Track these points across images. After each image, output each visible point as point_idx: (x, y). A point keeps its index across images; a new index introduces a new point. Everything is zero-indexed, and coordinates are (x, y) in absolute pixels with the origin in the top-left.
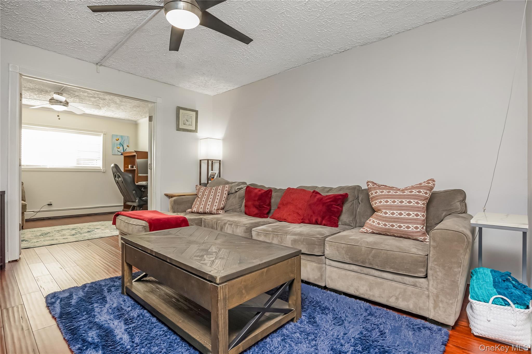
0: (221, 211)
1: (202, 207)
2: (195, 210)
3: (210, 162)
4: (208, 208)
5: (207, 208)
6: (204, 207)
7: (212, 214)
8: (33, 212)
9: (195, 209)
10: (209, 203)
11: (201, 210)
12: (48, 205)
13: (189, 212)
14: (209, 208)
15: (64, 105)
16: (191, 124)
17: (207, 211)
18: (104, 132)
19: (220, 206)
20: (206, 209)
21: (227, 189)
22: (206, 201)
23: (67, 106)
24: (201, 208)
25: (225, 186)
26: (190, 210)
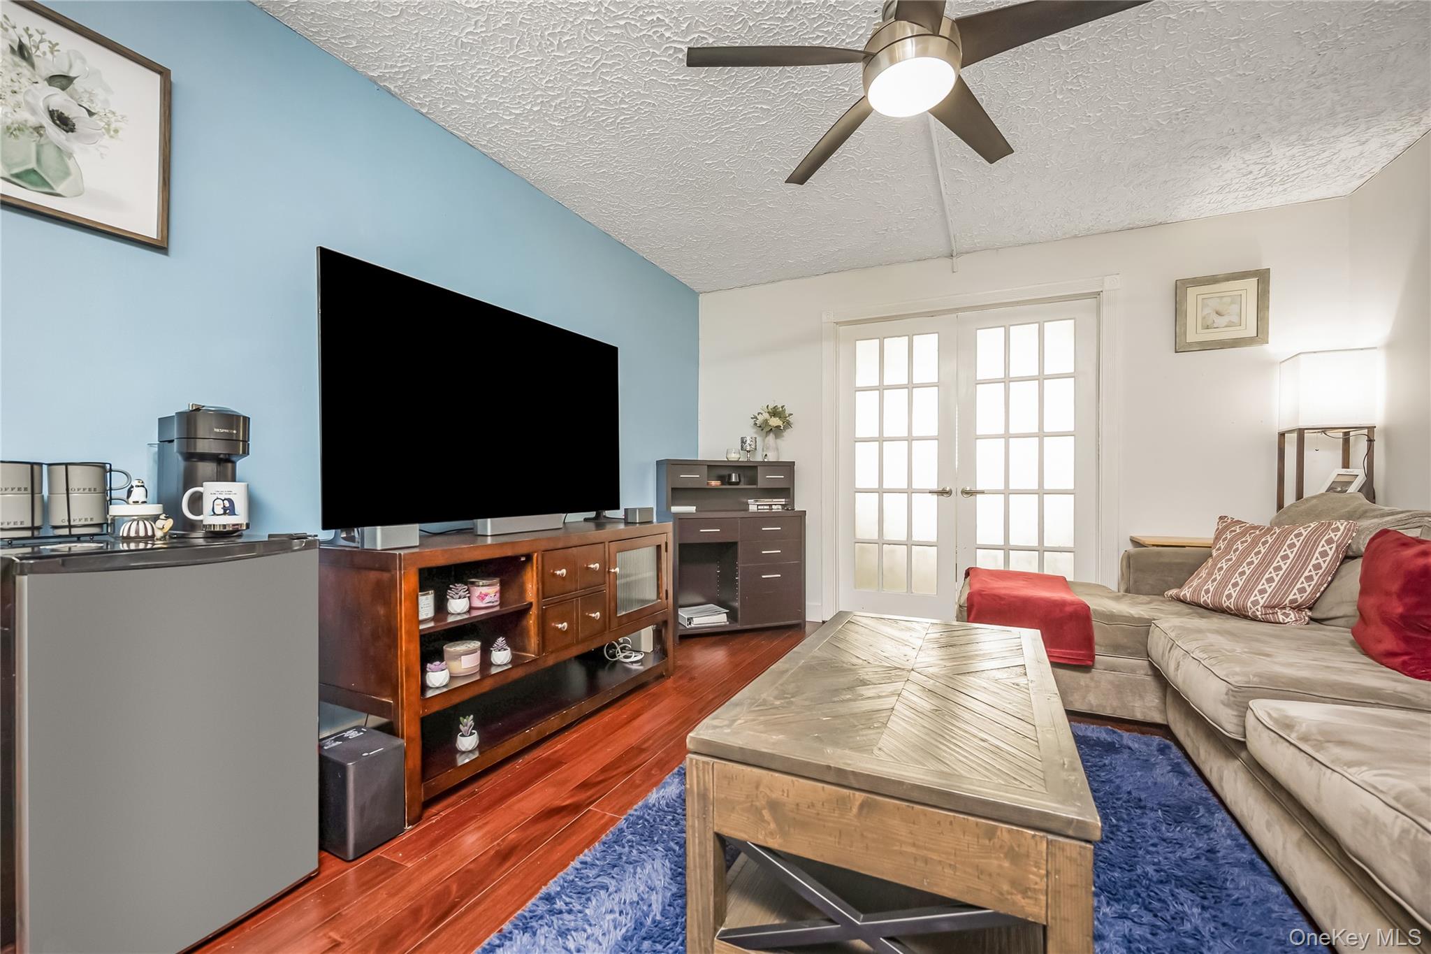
0: (1287, 615)
2: (1188, 595)
3: (1291, 440)
4: (1229, 596)
5: (1226, 593)
6: (1216, 589)
7: (1246, 617)
9: (1186, 592)
10: (1236, 578)
11: (1205, 598)
13: (1171, 596)
14: (1234, 595)
16: (1235, 319)
17: (1226, 603)
19: (1286, 593)
20: (1224, 598)
21: (1336, 536)
22: (1229, 569)
24: (1207, 592)
25: (1330, 524)
26: (1173, 592)
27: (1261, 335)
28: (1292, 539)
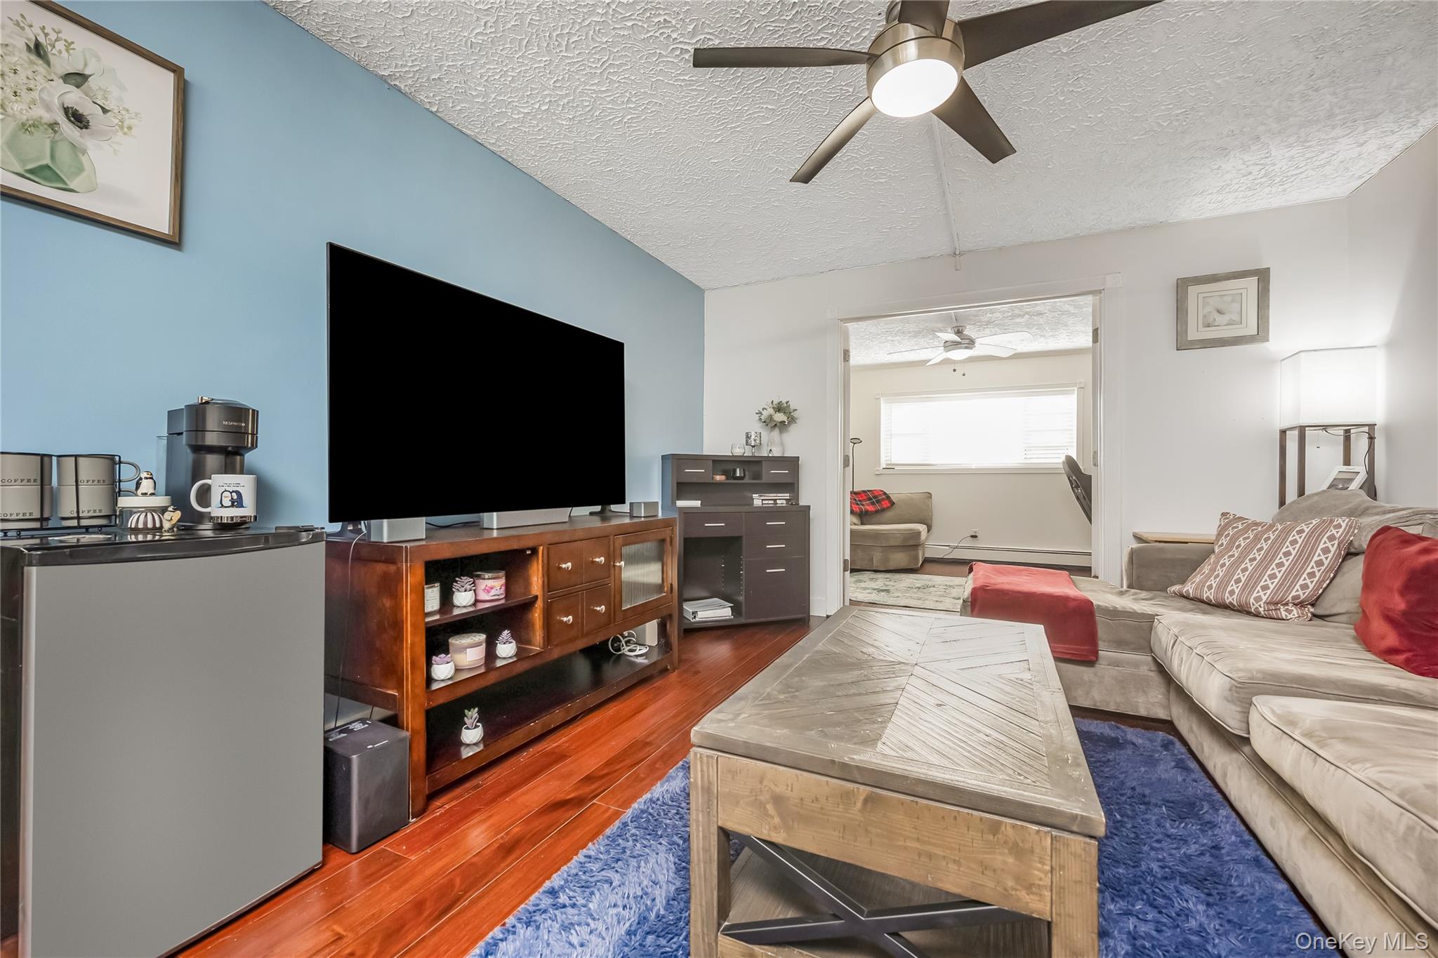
0: (1289, 612)
1: (1214, 586)
2: (1191, 591)
3: (1293, 437)
4: (1232, 592)
5: (1229, 589)
6: (1219, 586)
7: (1249, 613)
8: (948, 548)
9: (1189, 588)
10: (1239, 574)
11: (1208, 594)
12: (972, 536)
13: (1174, 592)
14: (1237, 591)
15: (966, 348)
17: (1228, 599)
18: (1080, 383)
19: (1289, 590)
20: (1227, 594)
21: (1338, 533)
22: (1231, 565)
23: (971, 348)
24: (1210, 587)
25: (1332, 521)
26: (1176, 588)
27: (1261, 334)
28: (1294, 535)
